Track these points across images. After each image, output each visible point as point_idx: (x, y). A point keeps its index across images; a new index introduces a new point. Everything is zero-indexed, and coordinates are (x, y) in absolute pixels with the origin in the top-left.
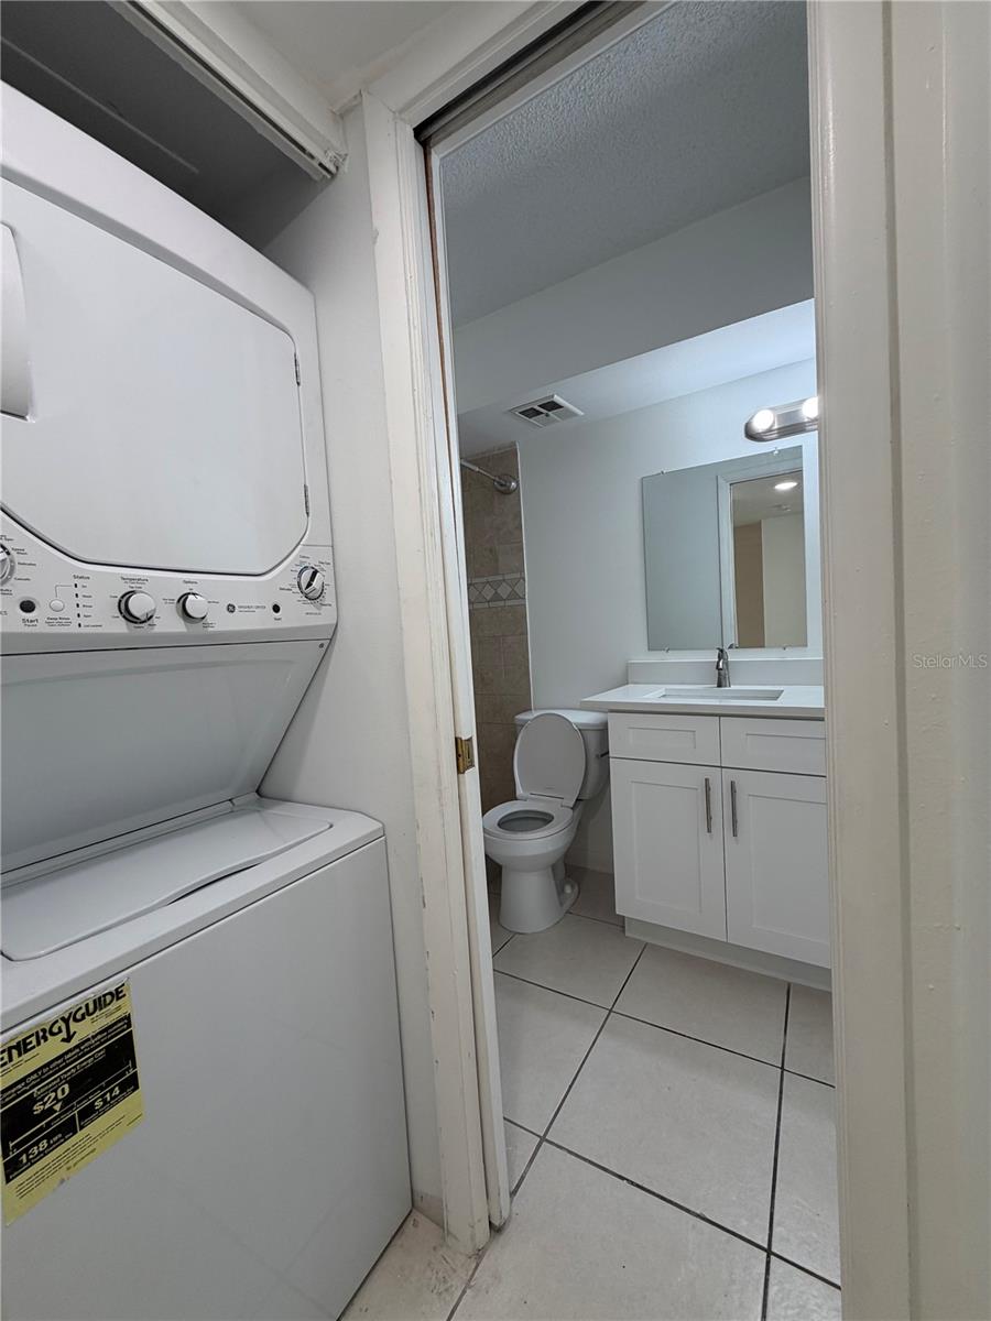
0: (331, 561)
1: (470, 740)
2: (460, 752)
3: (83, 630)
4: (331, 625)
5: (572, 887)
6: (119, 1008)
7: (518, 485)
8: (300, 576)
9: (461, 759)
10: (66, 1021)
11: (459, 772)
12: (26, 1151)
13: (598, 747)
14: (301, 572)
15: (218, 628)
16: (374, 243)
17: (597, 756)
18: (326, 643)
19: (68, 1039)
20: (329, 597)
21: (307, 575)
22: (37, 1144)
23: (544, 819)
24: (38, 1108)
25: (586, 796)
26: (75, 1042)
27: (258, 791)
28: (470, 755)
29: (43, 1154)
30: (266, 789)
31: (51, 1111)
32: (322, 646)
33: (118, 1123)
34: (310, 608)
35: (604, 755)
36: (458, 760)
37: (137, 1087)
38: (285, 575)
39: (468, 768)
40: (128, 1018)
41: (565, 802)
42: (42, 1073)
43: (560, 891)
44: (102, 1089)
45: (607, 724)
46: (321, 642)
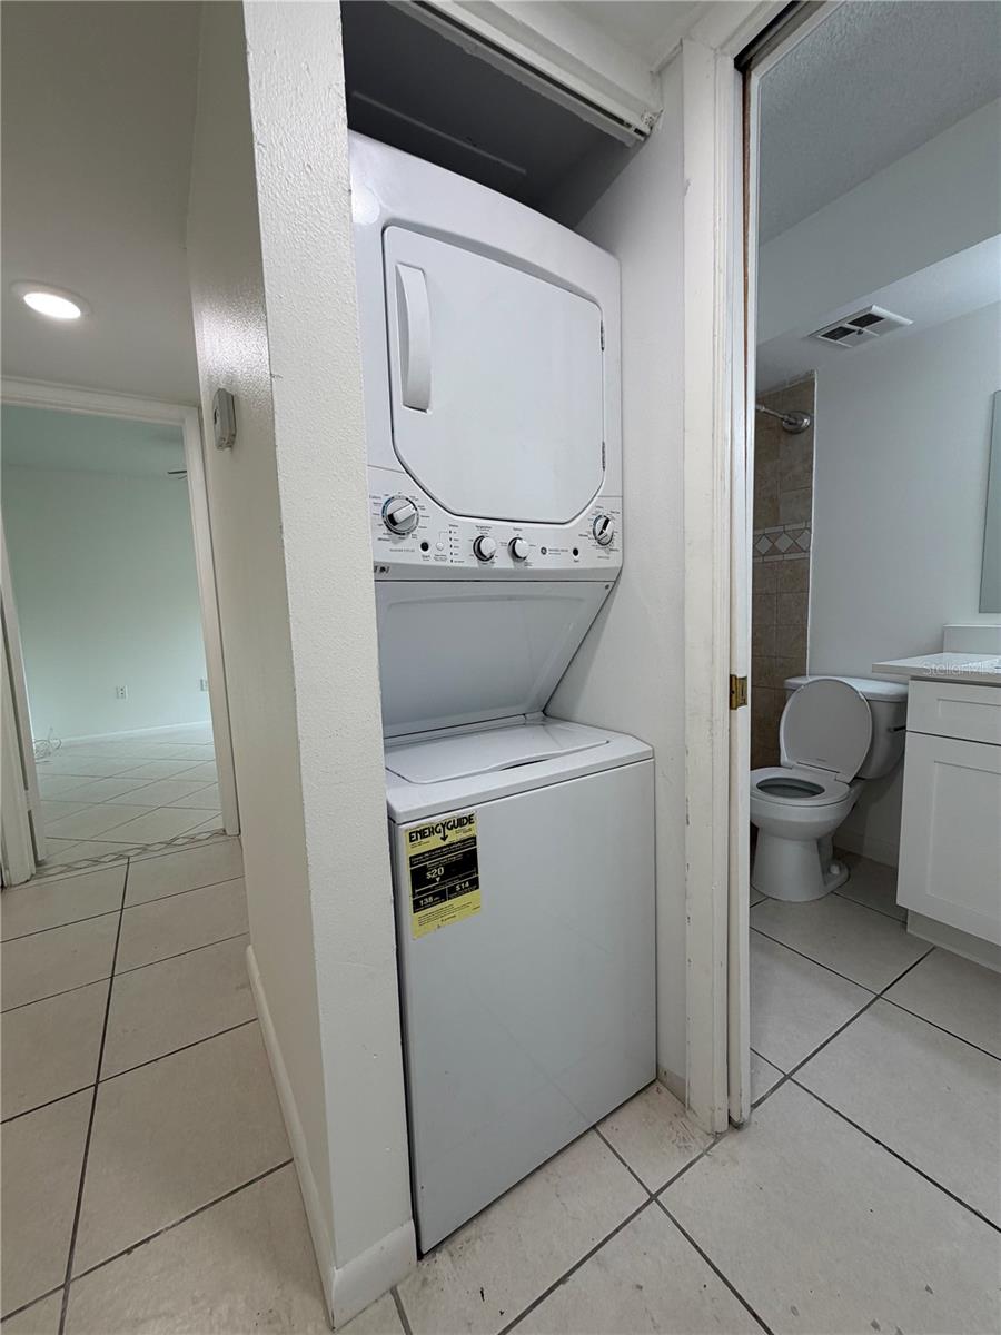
0: (620, 511)
1: (745, 678)
2: (734, 689)
3: (453, 564)
4: (616, 568)
5: (840, 869)
6: (470, 830)
7: (812, 423)
8: (595, 525)
9: (734, 696)
10: (443, 826)
11: (731, 707)
12: (422, 898)
13: (892, 721)
14: (596, 520)
15: (534, 567)
16: (685, 194)
17: (889, 730)
18: (611, 584)
19: (444, 838)
20: (617, 543)
21: (601, 522)
22: (427, 897)
23: (812, 790)
24: (429, 876)
25: (869, 774)
26: (447, 842)
27: (543, 711)
28: (743, 693)
29: (431, 905)
30: (550, 710)
31: (433, 880)
32: (607, 587)
33: (467, 905)
34: (602, 552)
35: (899, 729)
36: (731, 696)
37: (478, 888)
38: (583, 524)
39: (741, 705)
40: (475, 838)
41: (839, 776)
42: (432, 853)
43: (826, 871)
44: (460, 879)
45: (906, 696)
46: (606, 584)
